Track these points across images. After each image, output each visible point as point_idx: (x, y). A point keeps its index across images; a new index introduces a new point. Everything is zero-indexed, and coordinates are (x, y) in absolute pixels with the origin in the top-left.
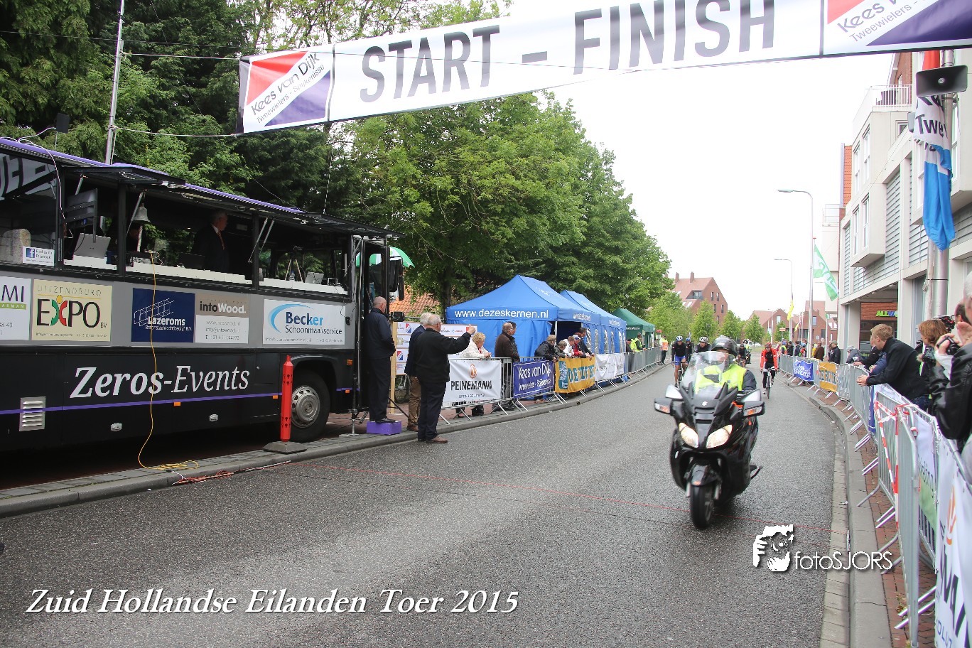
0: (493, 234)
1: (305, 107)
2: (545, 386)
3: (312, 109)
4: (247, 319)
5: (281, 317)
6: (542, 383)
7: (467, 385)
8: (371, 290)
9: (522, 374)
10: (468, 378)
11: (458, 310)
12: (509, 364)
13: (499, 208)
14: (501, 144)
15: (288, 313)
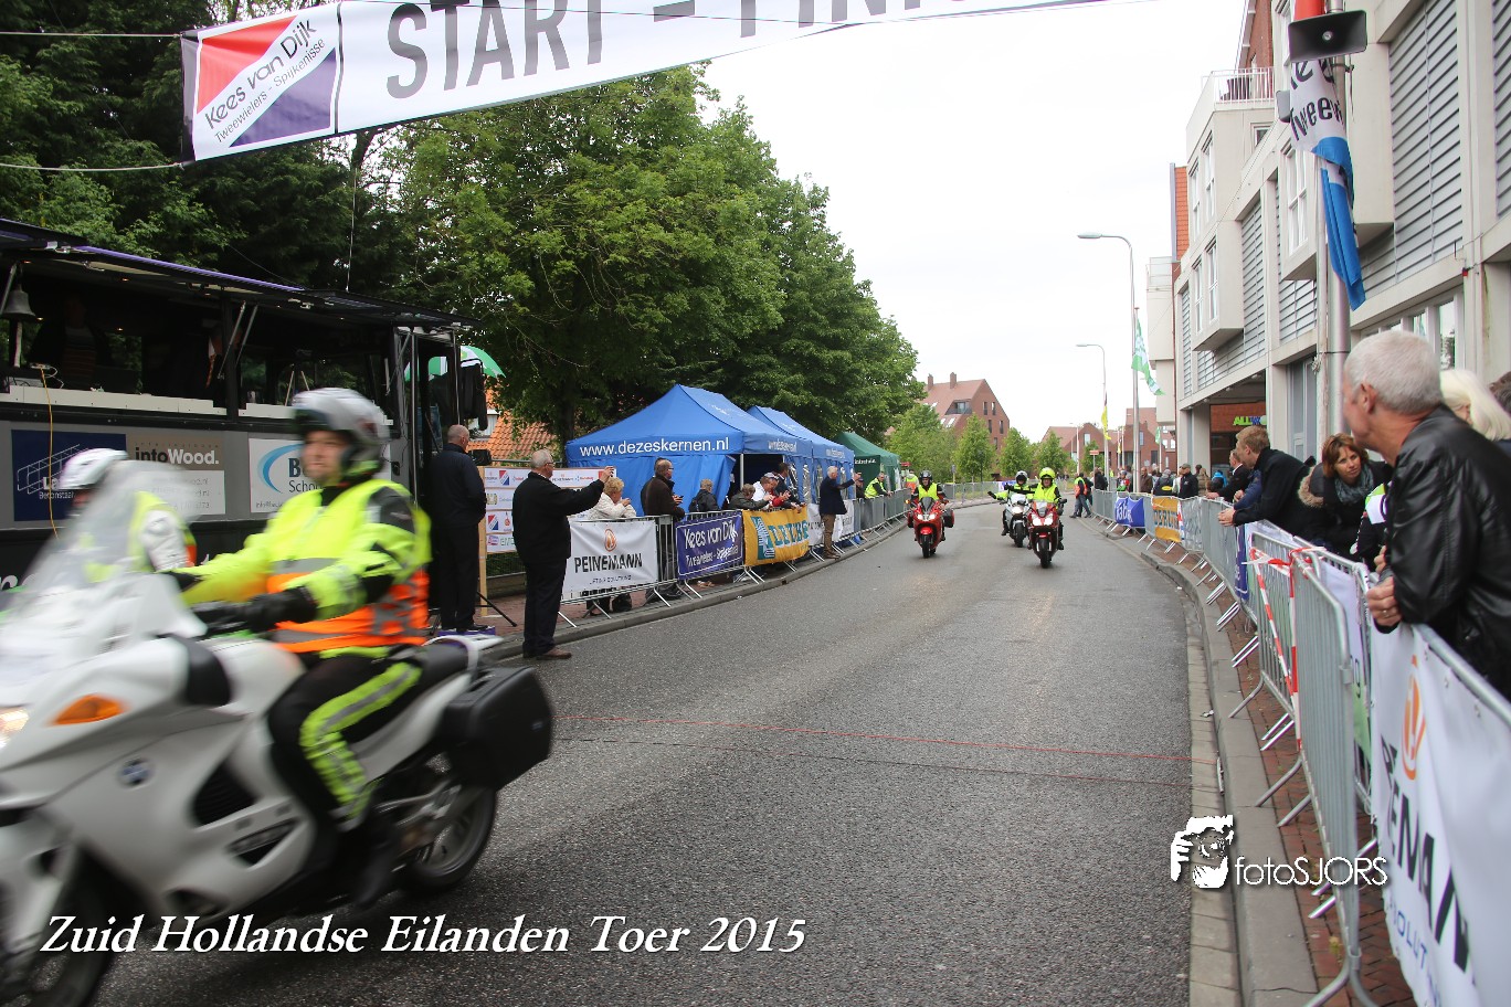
0: (634, 321)
1: (295, 111)
2: (730, 558)
3: (307, 114)
4: (221, 474)
5: (281, 468)
6: (724, 553)
7: (601, 563)
8: (434, 416)
9: (692, 540)
10: (603, 552)
11: (587, 445)
12: (669, 526)
13: (641, 279)
14: (639, 178)
15: (291, 460)
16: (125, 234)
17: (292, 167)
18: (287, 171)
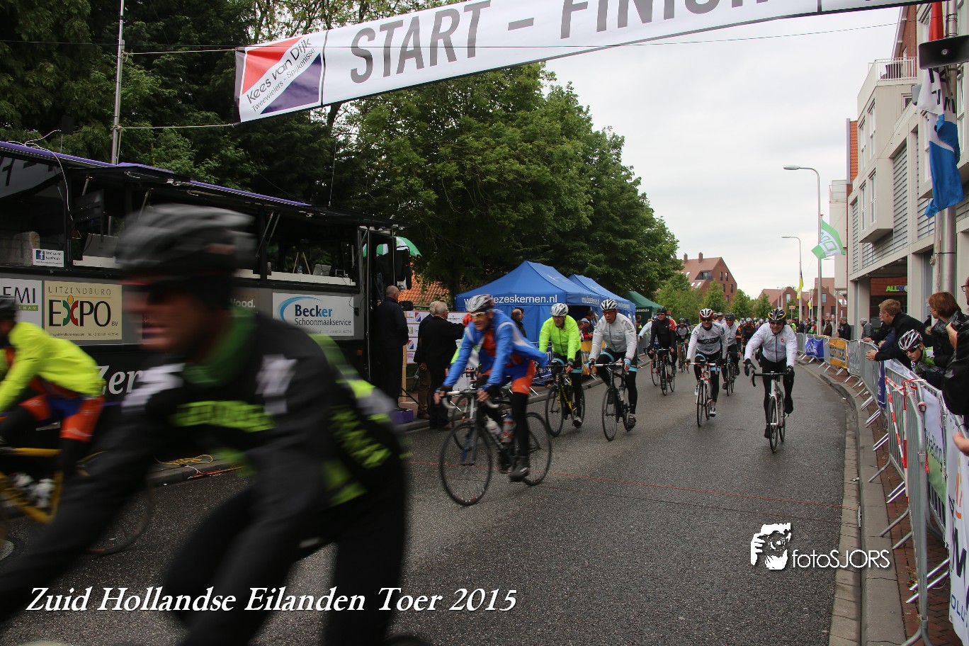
0: (500, 219)
8: (380, 280)
13: (504, 194)
14: (504, 131)
15: (297, 306)
16: (198, 167)
17: (295, 126)
18: (293, 129)
